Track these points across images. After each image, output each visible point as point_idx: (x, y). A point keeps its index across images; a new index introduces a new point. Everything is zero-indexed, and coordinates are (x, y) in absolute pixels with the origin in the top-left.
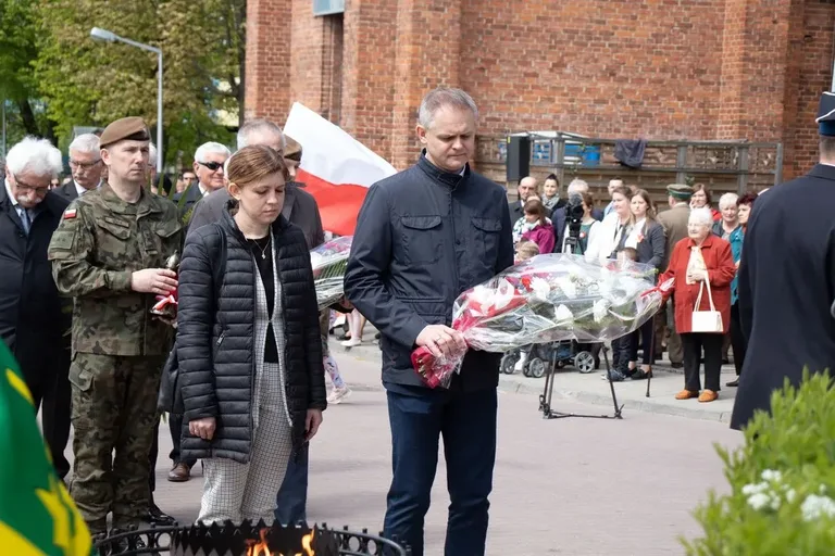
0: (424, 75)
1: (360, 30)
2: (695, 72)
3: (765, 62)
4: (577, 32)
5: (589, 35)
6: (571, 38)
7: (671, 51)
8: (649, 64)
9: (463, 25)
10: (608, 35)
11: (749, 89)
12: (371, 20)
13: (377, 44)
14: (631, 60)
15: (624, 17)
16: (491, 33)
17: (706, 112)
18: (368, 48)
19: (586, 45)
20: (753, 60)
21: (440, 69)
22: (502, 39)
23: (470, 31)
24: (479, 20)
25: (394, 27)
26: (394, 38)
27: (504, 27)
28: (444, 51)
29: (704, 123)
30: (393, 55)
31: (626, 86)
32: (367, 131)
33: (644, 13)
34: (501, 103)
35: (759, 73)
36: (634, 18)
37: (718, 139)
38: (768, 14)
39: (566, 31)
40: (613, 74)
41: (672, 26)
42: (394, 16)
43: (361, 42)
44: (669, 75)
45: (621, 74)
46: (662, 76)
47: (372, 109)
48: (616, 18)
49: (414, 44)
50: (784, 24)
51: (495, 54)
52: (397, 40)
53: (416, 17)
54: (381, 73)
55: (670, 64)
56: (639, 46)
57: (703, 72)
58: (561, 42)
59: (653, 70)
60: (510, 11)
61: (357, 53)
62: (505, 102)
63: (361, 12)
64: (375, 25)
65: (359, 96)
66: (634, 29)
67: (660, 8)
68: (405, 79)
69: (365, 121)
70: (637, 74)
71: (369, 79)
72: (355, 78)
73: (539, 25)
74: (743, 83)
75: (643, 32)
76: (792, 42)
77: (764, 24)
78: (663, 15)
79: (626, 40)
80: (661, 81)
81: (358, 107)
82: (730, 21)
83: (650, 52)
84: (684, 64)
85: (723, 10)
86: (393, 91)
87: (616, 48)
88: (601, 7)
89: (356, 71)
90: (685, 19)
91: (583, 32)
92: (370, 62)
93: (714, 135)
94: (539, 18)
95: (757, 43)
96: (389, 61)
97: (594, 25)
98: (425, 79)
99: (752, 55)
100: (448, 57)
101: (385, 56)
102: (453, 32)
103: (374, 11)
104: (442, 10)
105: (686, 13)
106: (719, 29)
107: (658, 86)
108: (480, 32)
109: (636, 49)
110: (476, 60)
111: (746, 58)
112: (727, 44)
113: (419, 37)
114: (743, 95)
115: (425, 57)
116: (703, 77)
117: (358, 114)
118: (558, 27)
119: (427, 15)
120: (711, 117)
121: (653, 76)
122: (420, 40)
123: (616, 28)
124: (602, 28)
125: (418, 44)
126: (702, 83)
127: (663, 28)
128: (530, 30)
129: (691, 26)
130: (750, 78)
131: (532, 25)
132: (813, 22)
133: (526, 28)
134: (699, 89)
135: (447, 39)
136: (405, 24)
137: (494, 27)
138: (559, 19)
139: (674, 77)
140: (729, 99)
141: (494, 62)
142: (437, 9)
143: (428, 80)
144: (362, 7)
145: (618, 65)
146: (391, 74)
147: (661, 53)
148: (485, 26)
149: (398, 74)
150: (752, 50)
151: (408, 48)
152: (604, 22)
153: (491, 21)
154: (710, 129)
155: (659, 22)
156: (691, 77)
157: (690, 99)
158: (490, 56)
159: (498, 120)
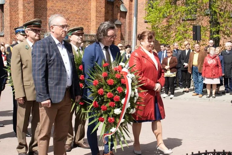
0: (26, 19)
1: (10, 8)
2: (86, 19)
3: (100, 17)
4: (60, 10)
5: (63, 11)
6: (59, 11)
7: (80, 15)
8: (76, 17)
9: (35, 7)
10: (67, 11)
11: (97, 23)
12: (12, 6)
13: (14, 12)
14: (72, 17)
15: (70, 7)
16: (40, 9)
17: (88, 28)
18: (12, 12)
19: (62, 13)
20: (98, 17)
21: (30, 18)
22: (44, 11)
23: (36, 9)
24: (38, 6)
25: (18, 8)
26: (18, 10)
27: (44, 8)
28: (31, 13)
29: (88, 30)
30: (18, 14)
31: (71, 22)
32: (13, 32)
33: (74, 6)
34: (44, 25)
35: (99, 19)
36: (72, 7)
37: (91, 34)
38: (100, 7)
39: (58, 9)
40: (68, 19)
41: (80, 9)
42: (18, 5)
43: (10, 11)
44: (80, 20)
45: (70, 19)
46: (79, 20)
47: (14, 27)
48: (68, 7)
49: (23, 12)
50: (104, 9)
51: (42, 14)
52: (19, 11)
53: (24, 5)
54: (15, 18)
55: (81, 17)
56: (74, 13)
57: (87, 19)
58: (57, 12)
59: (77, 19)
60: (45, 5)
61: (9, 13)
62: (45, 26)
63: (10, 4)
64: (13, 7)
65: (10, 24)
66: (72, 9)
67: (78, 5)
68: (22, 20)
69: (12, 30)
70: (74, 19)
71: (12, 20)
72: (9, 19)
73: (51, 8)
74: (96, 22)
75: (74, 10)
76: (105, 13)
77: (100, 9)
78: (78, 6)
79: (71, 12)
80: (79, 21)
81: (10, 26)
82: (92, 8)
83: (76, 15)
84: (83, 17)
85: (91, 6)
86: (18, 23)
87: (69, 14)
88: (65, 4)
89: (9, 18)
90: (83, 7)
91: (61, 10)
92: (13, 16)
93: (90, 33)
94: (51, 6)
95: (98, 13)
96: (17, 16)
97: (64, 8)
98: (26, 20)
99: (98, 16)
100: (32, 15)
101: (16, 14)
102: (33, 9)
103: (13, 4)
104: (30, 4)
105: (83, 6)
106: (90, 10)
107: (78, 22)
108: (38, 9)
109: (73, 14)
110: (38, 16)
111: (97, 16)
112: (92, 13)
113: (24, 10)
114: (96, 24)
115: (26, 15)
116: (87, 20)
117: (10, 28)
118: (56, 9)
119: (26, 5)
120: (90, 29)
121: (77, 20)
122: (25, 11)
123: (68, 9)
124: (66, 9)
125: (25, 12)
126: (87, 21)
127: (79, 9)
128: (50, 9)
129: (84, 9)
130: (98, 21)
131: (50, 8)
132: (108, 9)
133: (49, 8)
134: (87, 23)
135: (31, 11)
136: (20, 7)
137: (41, 8)
138: (56, 7)
139: (81, 20)
140: (93, 25)
141: (42, 16)
142: (28, 4)
143: (27, 20)
144: (10, 3)
145: (69, 17)
146: (18, 18)
147: (78, 15)
148: (39, 8)
149: (20, 19)
150: (98, 14)
151: (22, 12)
152: (66, 8)
153: (41, 7)
154: (89, 32)
155: (78, 8)
156: (85, 20)
157: (85, 25)
158: (41, 15)
159: (43, 29)
